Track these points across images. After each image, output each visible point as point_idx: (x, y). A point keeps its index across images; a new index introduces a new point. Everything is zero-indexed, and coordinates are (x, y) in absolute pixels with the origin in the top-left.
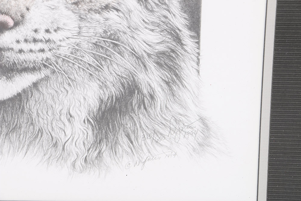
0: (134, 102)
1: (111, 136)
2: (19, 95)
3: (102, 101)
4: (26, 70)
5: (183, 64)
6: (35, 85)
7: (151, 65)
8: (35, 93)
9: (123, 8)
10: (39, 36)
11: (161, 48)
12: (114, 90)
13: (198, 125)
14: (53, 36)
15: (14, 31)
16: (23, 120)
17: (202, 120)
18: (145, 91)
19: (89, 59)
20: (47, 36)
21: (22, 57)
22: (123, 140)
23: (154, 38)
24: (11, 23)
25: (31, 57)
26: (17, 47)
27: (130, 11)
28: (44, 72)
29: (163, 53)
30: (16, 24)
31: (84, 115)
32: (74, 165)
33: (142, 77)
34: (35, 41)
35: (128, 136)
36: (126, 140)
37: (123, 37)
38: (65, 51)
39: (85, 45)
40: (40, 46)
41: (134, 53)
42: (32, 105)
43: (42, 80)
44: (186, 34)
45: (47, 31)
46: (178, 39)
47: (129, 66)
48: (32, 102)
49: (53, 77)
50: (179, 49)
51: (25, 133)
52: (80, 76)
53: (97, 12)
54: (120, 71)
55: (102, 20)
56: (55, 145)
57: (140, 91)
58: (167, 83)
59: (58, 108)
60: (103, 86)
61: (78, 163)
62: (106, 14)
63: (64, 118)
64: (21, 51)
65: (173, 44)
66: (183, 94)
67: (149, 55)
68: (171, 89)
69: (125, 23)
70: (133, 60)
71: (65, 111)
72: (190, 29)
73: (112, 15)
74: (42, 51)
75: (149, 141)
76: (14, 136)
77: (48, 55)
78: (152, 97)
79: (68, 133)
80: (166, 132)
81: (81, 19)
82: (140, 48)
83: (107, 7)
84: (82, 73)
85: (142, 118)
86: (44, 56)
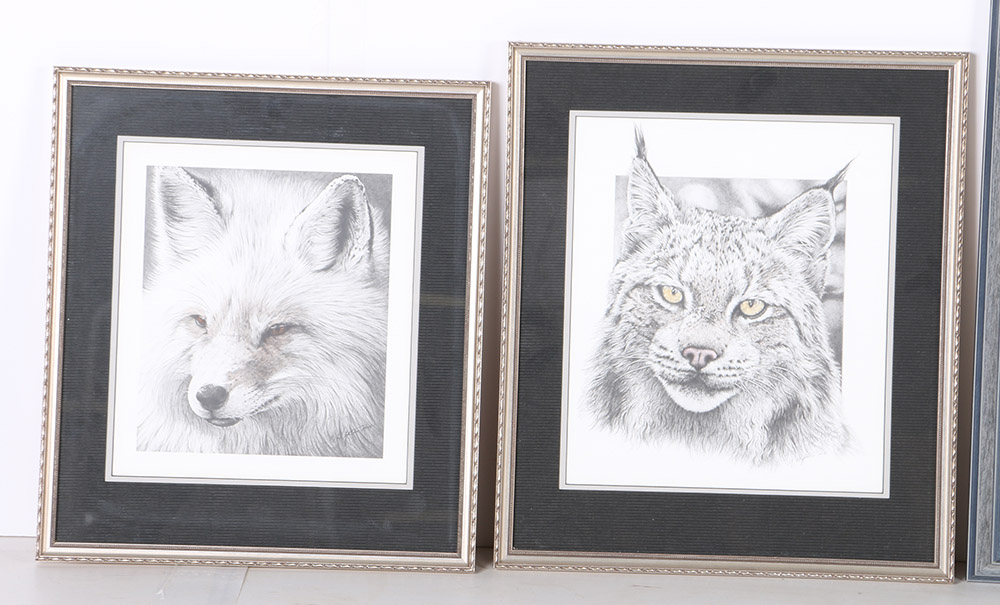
0: (797, 413)
1: (780, 438)
2: (718, 407)
3: (774, 412)
4: (723, 389)
5: (831, 386)
6: (729, 400)
7: (809, 385)
8: (729, 405)
9: (790, 345)
10: (732, 365)
11: (816, 373)
12: (783, 405)
13: (841, 431)
14: (742, 365)
15: (716, 362)
16: (720, 427)
17: (844, 426)
18: (804, 405)
19: (766, 381)
20: (739, 365)
21: (721, 380)
22: (788, 442)
23: (811, 366)
24: (715, 356)
25: (728, 380)
26: (718, 373)
27: (794, 347)
28: (735, 391)
29: (817, 377)
30: (718, 357)
31: (761, 423)
32: (754, 461)
33: (802, 395)
34: (730, 368)
35: (792, 439)
36: (790, 441)
37: (790, 366)
38: (750, 376)
39: (764, 371)
40: (734, 372)
41: (797, 378)
42: (726, 415)
43: (734, 396)
44: (832, 363)
45: (739, 361)
46: (827, 367)
47: (793, 386)
48: (726, 413)
49: (741, 395)
50: (828, 375)
51: (721, 436)
52: (760, 394)
53: (772, 347)
54: (787, 390)
55: (776, 353)
56: (741, 445)
57: (801, 405)
58: (820, 399)
59: (744, 417)
60: (775, 401)
61: (757, 459)
62: (778, 349)
63: (748, 425)
64: (720, 376)
65: (824, 371)
66: (830, 407)
67: (807, 379)
68: (822, 404)
69: (791, 355)
70: (796, 382)
71: (748, 420)
72: (835, 360)
73: (782, 350)
74: (735, 375)
75: (806, 443)
76: (713, 438)
77: (739, 378)
78: (809, 410)
79: (751, 436)
80: (818, 437)
81: (762, 353)
82: (801, 373)
83: (779, 344)
84: (761, 391)
85: (801, 425)
86: (735, 379)
